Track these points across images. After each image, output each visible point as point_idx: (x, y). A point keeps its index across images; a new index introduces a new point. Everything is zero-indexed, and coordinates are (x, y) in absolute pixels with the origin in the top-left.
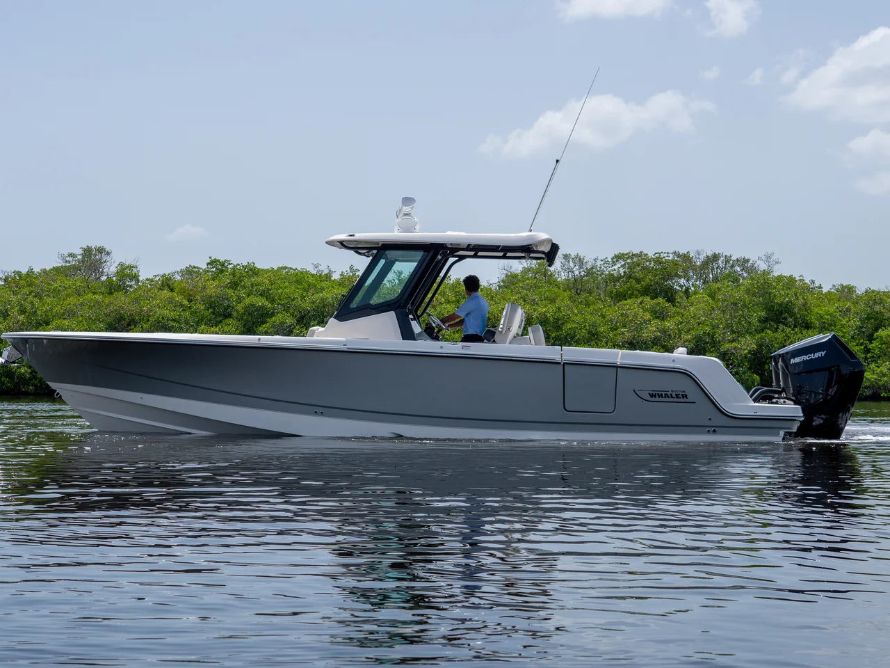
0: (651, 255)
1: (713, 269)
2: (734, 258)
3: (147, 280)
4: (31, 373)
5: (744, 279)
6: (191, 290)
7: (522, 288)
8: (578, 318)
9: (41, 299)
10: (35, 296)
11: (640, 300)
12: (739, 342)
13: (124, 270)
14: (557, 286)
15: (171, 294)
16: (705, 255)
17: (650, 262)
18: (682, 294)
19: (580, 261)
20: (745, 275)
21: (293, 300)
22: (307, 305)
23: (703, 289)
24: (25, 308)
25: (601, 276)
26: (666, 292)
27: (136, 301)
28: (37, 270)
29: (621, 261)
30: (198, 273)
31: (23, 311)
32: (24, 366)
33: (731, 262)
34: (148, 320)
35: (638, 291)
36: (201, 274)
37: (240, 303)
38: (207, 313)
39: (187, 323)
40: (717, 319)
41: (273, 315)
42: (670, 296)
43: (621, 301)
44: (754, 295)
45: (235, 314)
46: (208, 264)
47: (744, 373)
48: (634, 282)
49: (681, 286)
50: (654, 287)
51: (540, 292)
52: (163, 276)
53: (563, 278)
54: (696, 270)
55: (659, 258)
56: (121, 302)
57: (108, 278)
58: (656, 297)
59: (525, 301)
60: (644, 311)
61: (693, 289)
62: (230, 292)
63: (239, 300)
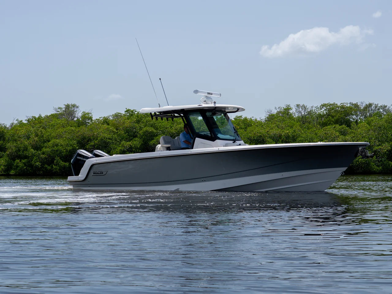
0: (339, 104)
1: (369, 111)
2: (379, 105)
3: (96, 119)
4: (41, 165)
5: (384, 115)
6: (118, 124)
7: (277, 121)
8: (304, 136)
9: (45, 129)
10: (43, 128)
11: (334, 126)
12: (382, 146)
13: (85, 115)
14: (294, 120)
15: (108, 126)
16: (365, 104)
17: (339, 107)
18: (354, 123)
19: (304, 107)
20: (385, 113)
21: (167, 128)
22: (173, 131)
23: (364, 120)
24: (38, 134)
25: (315, 115)
26: (347, 122)
27: (91, 130)
28: (43, 116)
29: (324, 107)
30: (121, 116)
31: (37, 135)
32: (38, 162)
33: (378, 107)
34: (97, 139)
35: (333, 122)
36: (122, 116)
37: (141, 130)
38: (125, 135)
39: (116, 140)
40: (371, 135)
41: (157, 136)
42: (348, 124)
43: (324, 127)
44: (389, 123)
45: (139, 136)
46: (125, 112)
47: (385, 161)
48: (331, 117)
49: (354, 119)
50: (340, 120)
51: (286, 123)
52: (104, 118)
53: (297, 116)
54: (361, 111)
55: (343, 106)
56: (84, 131)
57: (78, 119)
58: (342, 125)
59: (278, 127)
60: (336, 132)
61: (359, 120)
62: (136, 125)
63: (141, 129)
